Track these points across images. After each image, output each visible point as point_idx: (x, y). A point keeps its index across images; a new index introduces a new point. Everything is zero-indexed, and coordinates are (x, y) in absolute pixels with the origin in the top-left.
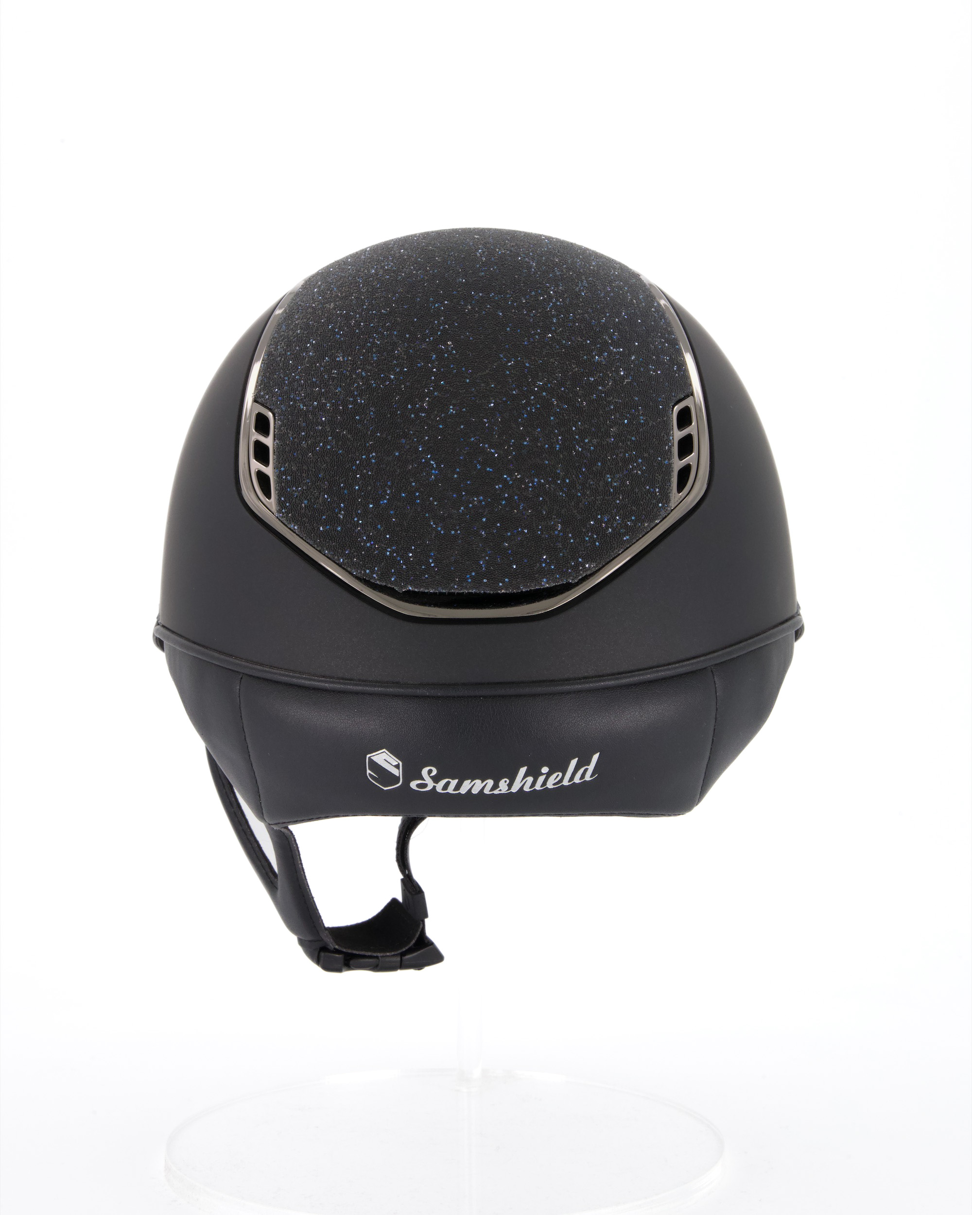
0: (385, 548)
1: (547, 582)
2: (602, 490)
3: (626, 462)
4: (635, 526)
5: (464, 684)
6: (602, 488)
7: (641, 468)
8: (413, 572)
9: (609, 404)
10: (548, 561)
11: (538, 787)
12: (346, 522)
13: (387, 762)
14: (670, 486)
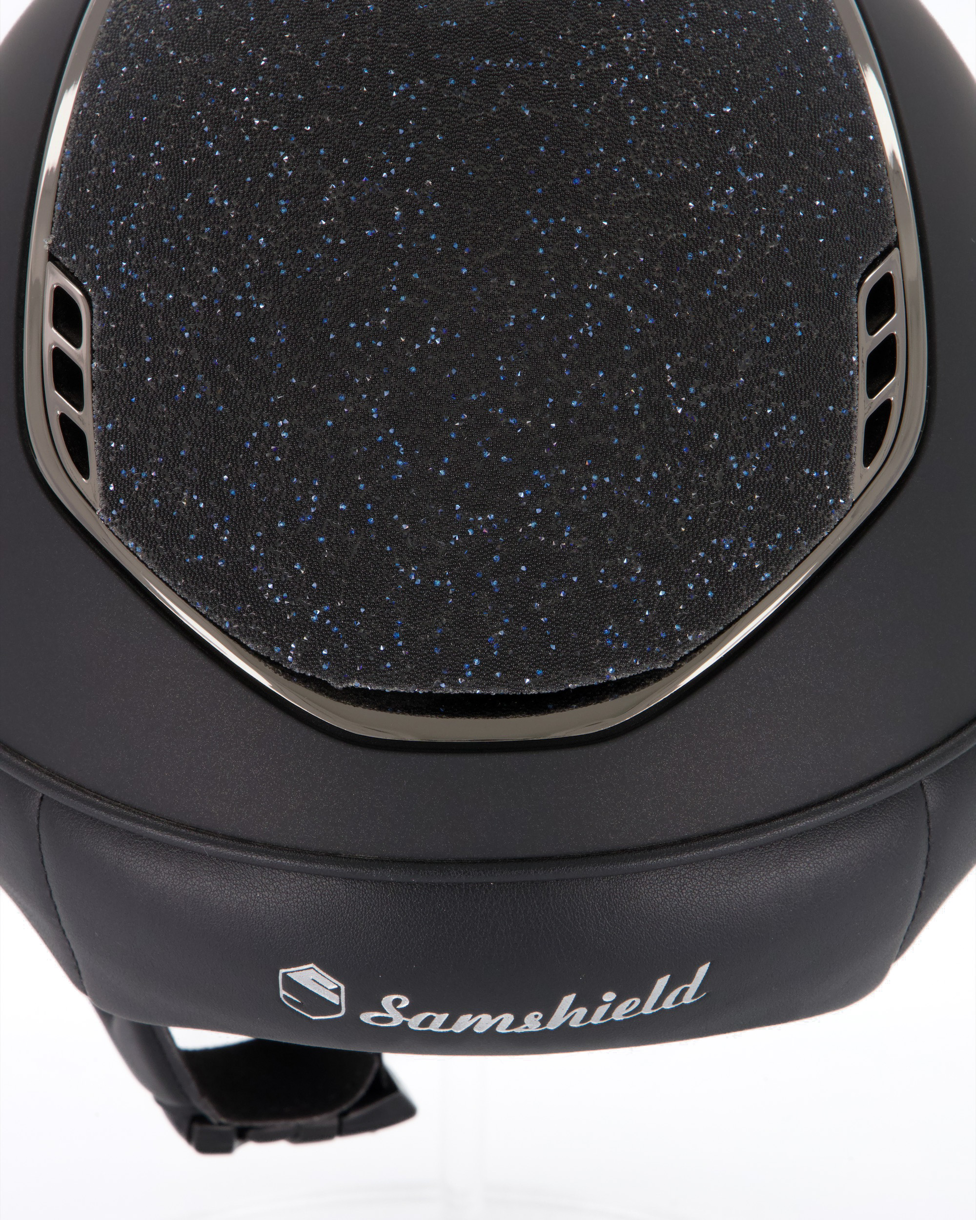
0: (310, 607)
1: (615, 673)
2: (720, 488)
3: (767, 424)
4: (782, 550)
5: (460, 862)
6: (721, 483)
7: (795, 434)
8: (363, 656)
9: (736, 306)
10: (617, 634)
11: (596, 1020)
12: (234, 553)
13: (318, 983)
14: (850, 459)
